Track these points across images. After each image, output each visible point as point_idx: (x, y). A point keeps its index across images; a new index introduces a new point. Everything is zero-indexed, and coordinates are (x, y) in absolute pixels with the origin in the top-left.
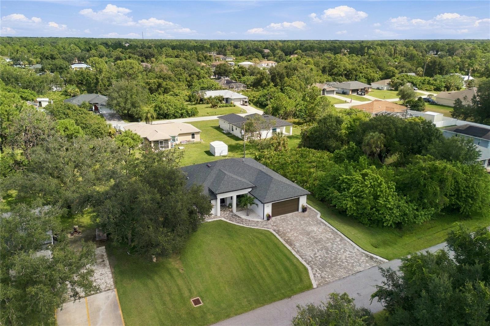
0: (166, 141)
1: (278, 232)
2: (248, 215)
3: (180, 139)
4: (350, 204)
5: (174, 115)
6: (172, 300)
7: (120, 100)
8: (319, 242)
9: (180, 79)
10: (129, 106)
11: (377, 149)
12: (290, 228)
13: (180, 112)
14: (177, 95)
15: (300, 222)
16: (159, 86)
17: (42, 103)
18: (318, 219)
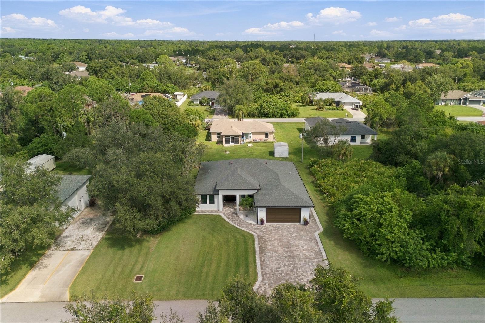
0: (237, 137)
1: (261, 238)
2: (247, 216)
3: (253, 137)
4: (348, 225)
5: (273, 115)
6: (122, 271)
7: (227, 97)
8: (293, 257)
9: (307, 80)
10: (233, 103)
11: (439, 173)
12: (276, 237)
13: (280, 112)
14: (287, 96)
15: (291, 234)
16: (276, 86)
17: (178, 96)
18: (314, 235)
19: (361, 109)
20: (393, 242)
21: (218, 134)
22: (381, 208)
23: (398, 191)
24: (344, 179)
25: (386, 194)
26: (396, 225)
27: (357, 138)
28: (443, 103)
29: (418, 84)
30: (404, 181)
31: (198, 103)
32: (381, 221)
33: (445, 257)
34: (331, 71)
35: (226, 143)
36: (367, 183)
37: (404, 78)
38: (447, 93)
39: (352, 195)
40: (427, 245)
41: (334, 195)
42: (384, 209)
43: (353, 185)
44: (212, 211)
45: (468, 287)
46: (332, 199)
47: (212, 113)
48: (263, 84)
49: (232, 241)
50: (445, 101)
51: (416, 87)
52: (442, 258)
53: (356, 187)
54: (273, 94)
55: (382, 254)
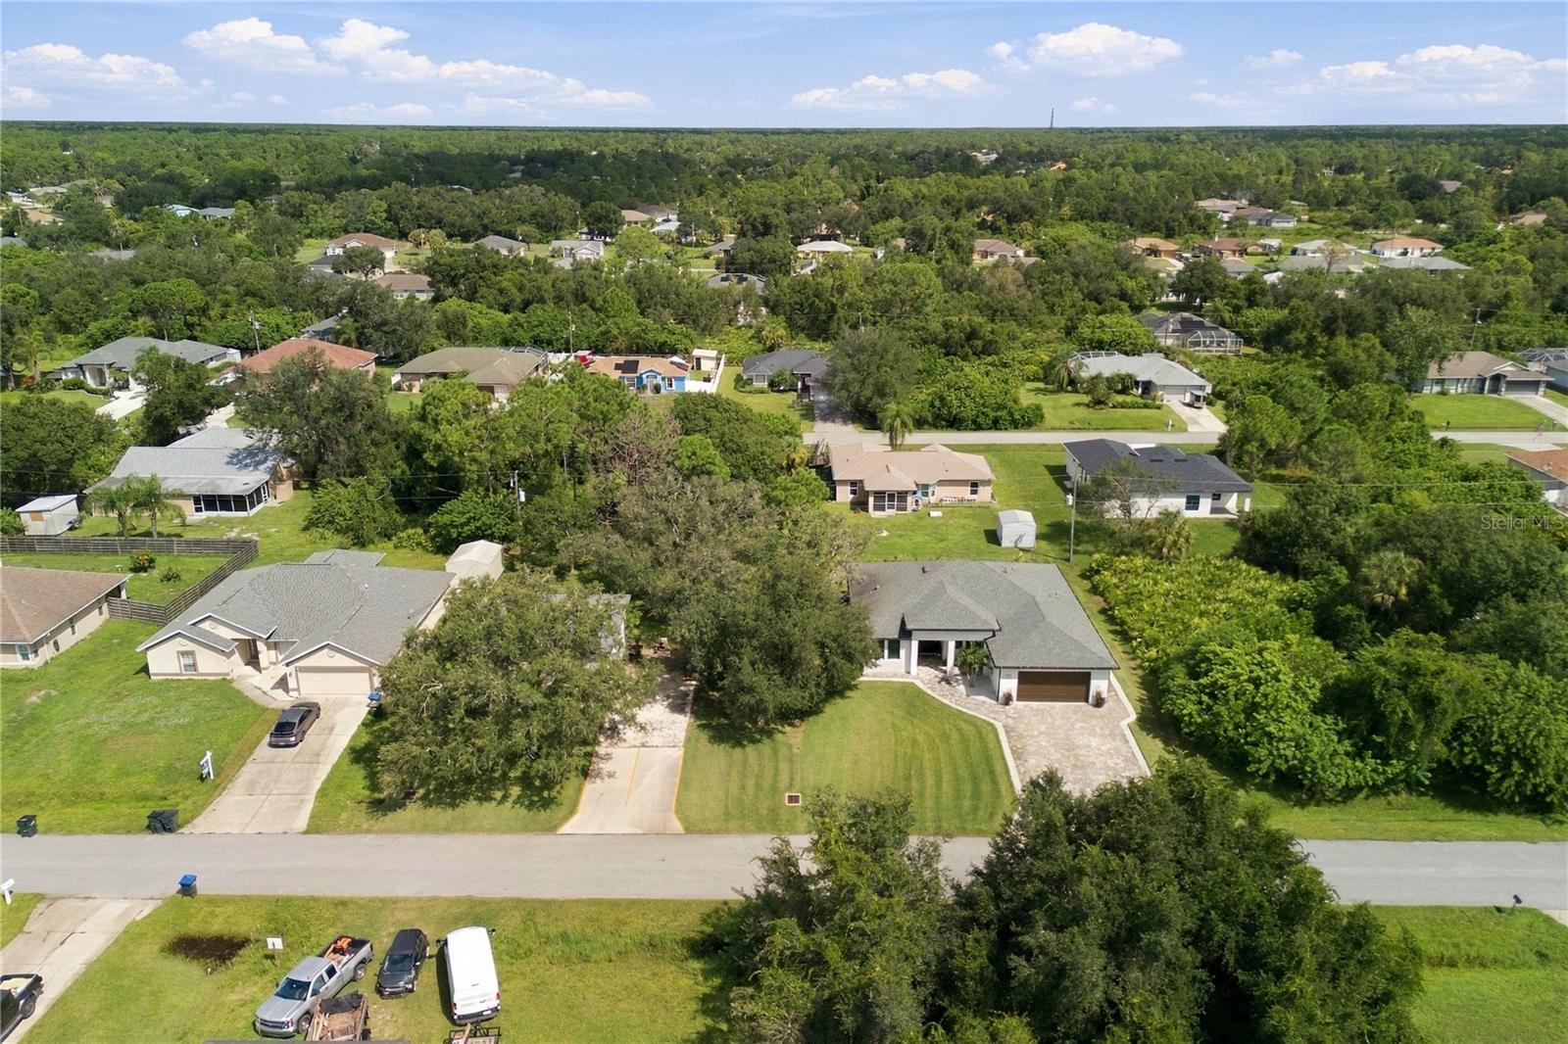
0: (902, 496)
1: (1008, 730)
2: (972, 685)
3: (940, 493)
4: (1191, 708)
5: (974, 422)
6: (758, 787)
7: (852, 376)
8: (1082, 768)
10: (868, 392)
11: (1387, 597)
12: (1043, 728)
13: (992, 414)
14: (1005, 365)
15: (1073, 725)
16: (972, 335)
17: (703, 362)
18: (1119, 726)
19: (1210, 404)
20: (1281, 739)
21: (854, 484)
22: (1258, 672)
23: (1293, 638)
24: (1176, 606)
25: (1270, 644)
26: (1288, 706)
27: (1202, 501)
28: (1437, 389)
29: (1364, 344)
30: (1308, 616)
31: (765, 385)
32: (1257, 699)
33: (1381, 769)
34: (1121, 277)
35: (876, 508)
36: (1227, 617)
37: (1328, 313)
38: (1446, 364)
39: (1198, 645)
40: (1347, 746)
41: (1156, 642)
42: (1262, 674)
43: (1196, 620)
44: (895, 675)
45: (1421, 825)
46: (1153, 653)
47: (809, 413)
48: (935, 325)
49: (955, 737)
50: (1440, 382)
51: (1359, 352)
52: (1374, 770)
53: (1203, 624)
54: (965, 358)
55: (1260, 761)
